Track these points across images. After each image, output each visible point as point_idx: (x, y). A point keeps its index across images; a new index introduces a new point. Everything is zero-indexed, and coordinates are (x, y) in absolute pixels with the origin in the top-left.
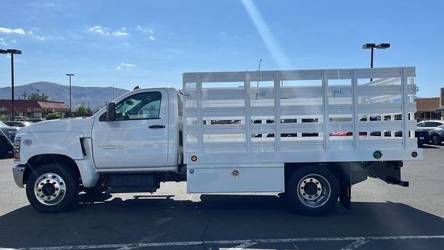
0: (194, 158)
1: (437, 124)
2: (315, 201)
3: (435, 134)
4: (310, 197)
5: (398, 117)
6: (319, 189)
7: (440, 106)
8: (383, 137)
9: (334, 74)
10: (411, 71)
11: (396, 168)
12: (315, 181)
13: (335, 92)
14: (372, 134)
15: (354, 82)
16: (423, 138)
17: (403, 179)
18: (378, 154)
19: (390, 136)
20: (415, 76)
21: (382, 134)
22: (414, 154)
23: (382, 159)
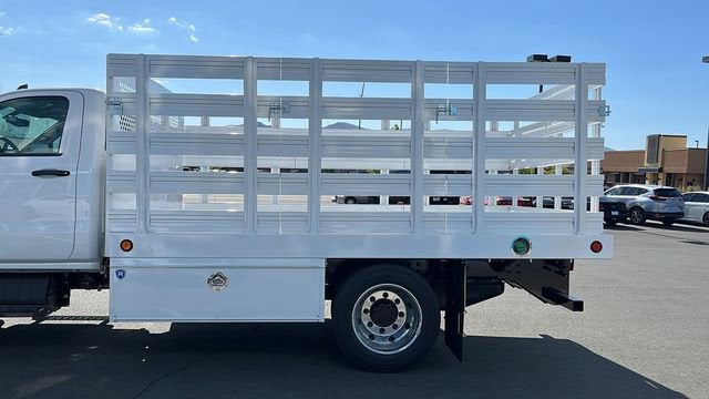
0: (127, 245)
1: (640, 192)
2: (392, 339)
3: (636, 207)
4: (382, 331)
5: (568, 170)
6: (402, 314)
7: (646, 164)
8: (540, 210)
9: (437, 72)
10: (597, 73)
11: (560, 273)
12: (392, 296)
13: (438, 110)
14: (521, 203)
15: (479, 92)
16: (617, 213)
17: (574, 295)
18: (522, 244)
19: (553, 207)
20: (604, 84)
21: (539, 202)
22: (596, 247)
23: (531, 255)
